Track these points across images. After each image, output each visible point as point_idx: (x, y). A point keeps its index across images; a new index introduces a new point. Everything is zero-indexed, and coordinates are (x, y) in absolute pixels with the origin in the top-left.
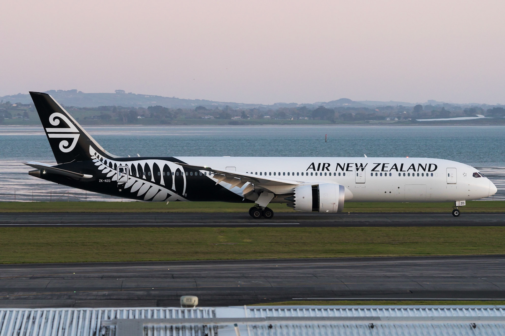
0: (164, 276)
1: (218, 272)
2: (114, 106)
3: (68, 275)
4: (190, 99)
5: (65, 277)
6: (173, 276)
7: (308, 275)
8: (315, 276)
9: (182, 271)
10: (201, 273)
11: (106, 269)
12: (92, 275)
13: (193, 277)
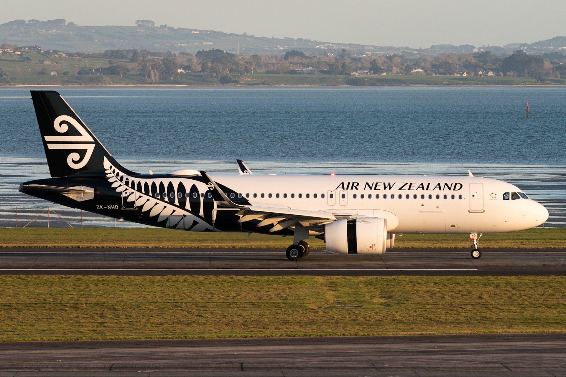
0: (224, 365)
1: (326, 358)
2: (134, 50)
3: (47, 363)
4: (275, 37)
5: (42, 368)
6: (242, 366)
7: (492, 365)
8: (507, 368)
9: (258, 358)
10: (295, 360)
11: (118, 353)
12: (92, 363)
13: (280, 368)
